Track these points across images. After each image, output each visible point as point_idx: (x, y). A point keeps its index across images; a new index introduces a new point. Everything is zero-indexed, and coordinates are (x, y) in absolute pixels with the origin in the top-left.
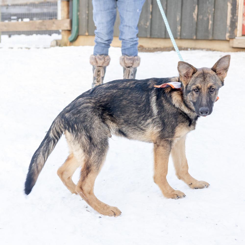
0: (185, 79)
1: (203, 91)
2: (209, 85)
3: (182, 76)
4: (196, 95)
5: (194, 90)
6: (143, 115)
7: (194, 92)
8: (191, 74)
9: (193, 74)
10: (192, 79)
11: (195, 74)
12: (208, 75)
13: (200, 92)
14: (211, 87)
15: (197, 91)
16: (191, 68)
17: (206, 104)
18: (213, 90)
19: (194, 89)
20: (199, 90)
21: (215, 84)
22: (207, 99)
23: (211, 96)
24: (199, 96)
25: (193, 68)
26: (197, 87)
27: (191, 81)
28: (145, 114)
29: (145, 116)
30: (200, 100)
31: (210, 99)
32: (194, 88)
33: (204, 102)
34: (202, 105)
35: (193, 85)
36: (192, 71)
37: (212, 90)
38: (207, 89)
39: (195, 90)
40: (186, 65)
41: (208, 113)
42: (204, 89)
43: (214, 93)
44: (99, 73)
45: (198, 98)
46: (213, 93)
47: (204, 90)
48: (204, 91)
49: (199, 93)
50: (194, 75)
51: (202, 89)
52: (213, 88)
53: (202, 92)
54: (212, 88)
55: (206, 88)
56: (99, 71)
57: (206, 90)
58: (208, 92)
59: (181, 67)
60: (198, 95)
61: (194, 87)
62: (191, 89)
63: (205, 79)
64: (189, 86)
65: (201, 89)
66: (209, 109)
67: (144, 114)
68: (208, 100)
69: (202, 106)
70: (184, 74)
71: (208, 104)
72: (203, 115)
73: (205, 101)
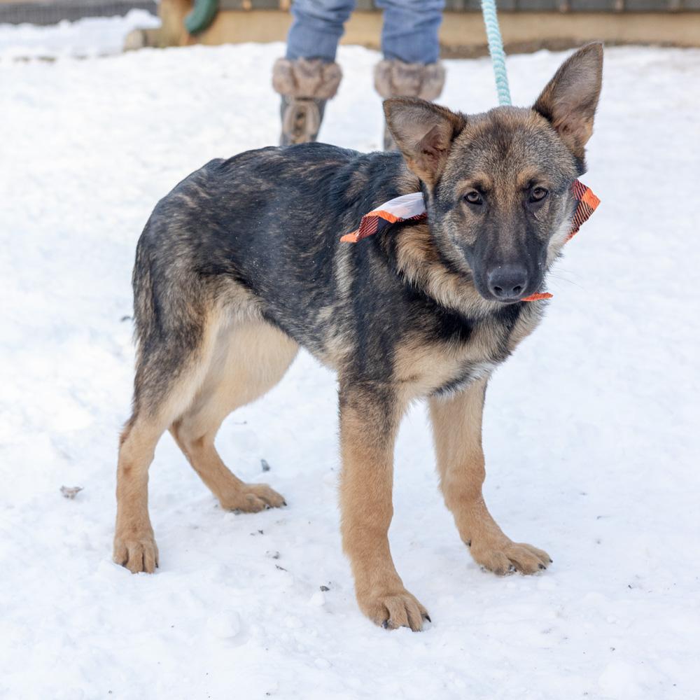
0: (428, 164)
1: (501, 201)
2: (522, 177)
3: (412, 152)
4: (472, 218)
5: (466, 199)
6: (311, 289)
7: (465, 208)
8: (444, 142)
9: (452, 140)
10: (453, 157)
11: (462, 137)
12: (519, 133)
13: (489, 204)
14: (532, 182)
15: (478, 203)
16: (442, 120)
17: (515, 252)
18: (542, 194)
19: (466, 193)
20: (485, 198)
21: (546, 169)
22: (518, 233)
23: (535, 218)
24: (486, 220)
25: (447, 118)
26: (478, 186)
27: (449, 166)
28: (317, 287)
29: (318, 294)
30: (491, 237)
31: (531, 230)
32: (464, 189)
33: (507, 245)
34: (498, 258)
35: (458, 179)
36: (444, 128)
37: (537, 196)
38: (517, 192)
39: (470, 198)
40: (418, 110)
41: (522, 291)
42: (505, 193)
43: (546, 207)
44: (300, 122)
45: (482, 231)
46: (540, 207)
47: (505, 197)
48: (506, 200)
49: (484, 208)
50: (457, 141)
51: (498, 192)
52: (542, 185)
53: (496, 204)
54: (537, 186)
55: (511, 188)
56: (301, 115)
57: (510, 197)
58: (523, 205)
59: (399, 120)
60: (482, 218)
61: (463, 185)
62: (455, 199)
63: (504, 150)
64: (444, 184)
65: (494, 192)
66: (526, 273)
67: (314, 285)
68: (523, 236)
69: (501, 263)
70: (420, 144)
71: (520, 251)
72: (503, 298)
73: (511, 240)
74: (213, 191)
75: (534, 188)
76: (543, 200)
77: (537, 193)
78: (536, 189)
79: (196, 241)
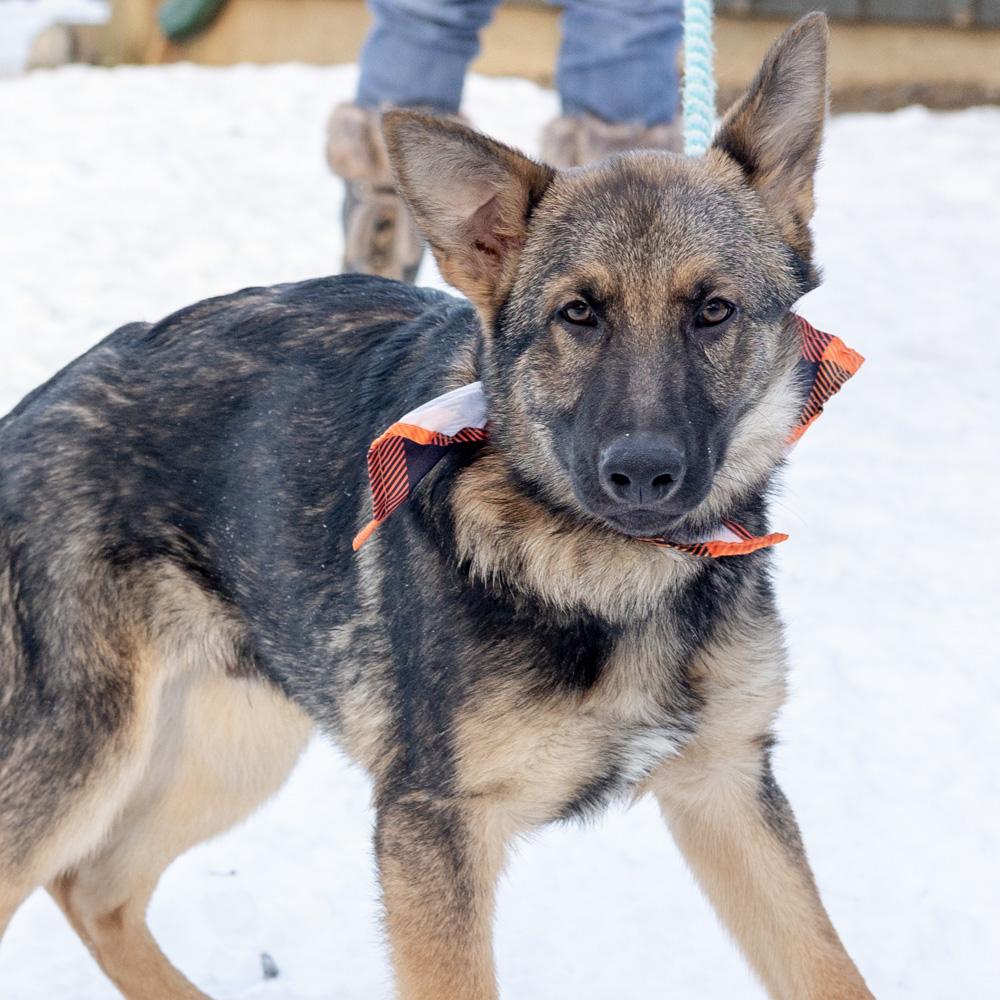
1: (635, 318)
2: (686, 274)
3: (450, 243)
4: (574, 354)
5: (563, 315)
7: (561, 335)
8: (510, 220)
9: (528, 214)
11: (547, 202)
13: (611, 325)
14: (705, 286)
15: (590, 323)
17: (662, 411)
18: (723, 313)
19: (562, 305)
20: (603, 316)
22: (669, 378)
23: (707, 361)
24: (601, 357)
25: (516, 171)
26: (587, 290)
30: (611, 382)
31: (697, 383)
32: (558, 296)
33: (646, 393)
34: (626, 421)
37: (711, 318)
38: (671, 304)
39: (571, 313)
42: (645, 301)
43: (730, 339)
44: (383, 240)
45: (592, 378)
46: (716, 338)
47: (646, 310)
48: (647, 316)
49: (598, 335)
51: (628, 300)
52: (725, 294)
53: (625, 323)
54: (711, 295)
55: (659, 292)
56: (385, 225)
57: (657, 310)
58: (682, 330)
60: (592, 353)
61: (559, 288)
63: (641, 220)
65: (620, 300)
66: (682, 454)
68: (680, 383)
69: (630, 427)
71: (673, 412)
74: (139, 389)
75: (708, 298)
76: (723, 325)
77: (712, 311)
78: (710, 302)
79: (107, 496)
